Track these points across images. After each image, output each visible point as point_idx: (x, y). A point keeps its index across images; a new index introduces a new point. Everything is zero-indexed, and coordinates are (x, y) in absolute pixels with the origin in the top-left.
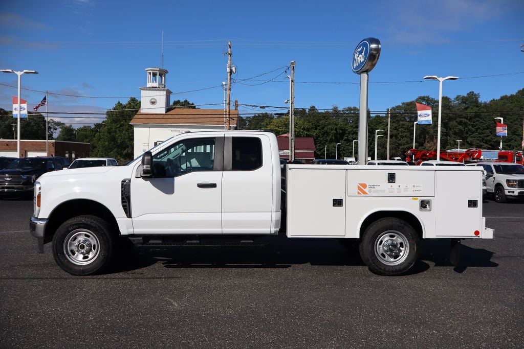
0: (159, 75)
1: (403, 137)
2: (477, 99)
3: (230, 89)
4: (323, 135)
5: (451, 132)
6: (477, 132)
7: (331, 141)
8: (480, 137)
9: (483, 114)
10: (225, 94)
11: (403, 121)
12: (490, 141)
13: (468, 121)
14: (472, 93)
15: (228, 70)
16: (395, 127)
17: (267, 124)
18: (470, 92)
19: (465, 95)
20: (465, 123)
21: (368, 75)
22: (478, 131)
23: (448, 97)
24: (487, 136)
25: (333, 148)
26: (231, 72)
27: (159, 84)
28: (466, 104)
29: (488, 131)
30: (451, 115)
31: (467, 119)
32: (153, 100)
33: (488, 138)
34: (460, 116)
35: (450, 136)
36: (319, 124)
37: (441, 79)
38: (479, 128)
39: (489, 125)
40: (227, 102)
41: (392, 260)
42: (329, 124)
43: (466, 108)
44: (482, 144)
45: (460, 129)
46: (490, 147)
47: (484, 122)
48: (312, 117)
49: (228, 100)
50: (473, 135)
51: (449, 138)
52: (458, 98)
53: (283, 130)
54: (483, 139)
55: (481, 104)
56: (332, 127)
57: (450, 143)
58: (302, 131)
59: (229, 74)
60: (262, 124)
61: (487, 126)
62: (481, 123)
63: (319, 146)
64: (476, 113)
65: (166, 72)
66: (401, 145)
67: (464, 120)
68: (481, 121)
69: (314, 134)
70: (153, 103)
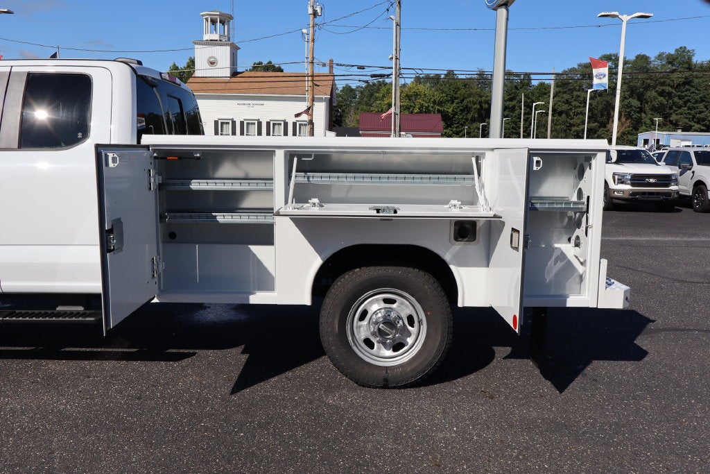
0: (220, 22)
1: (578, 114)
2: (690, 59)
3: (313, 40)
4: (462, 111)
5: (647, 107)
6: (685, 106)
7: (473, 120)
8: (690, 114)
9: (696, 81)
10: (307, 47)
11: (579, 91)
12: (704, 119)
13: (673, 91)
14: (683, 49)
15: (310, 11)
16: (567, 100)
17: (384, 96)
18: (681, 48)
19: (673, 52)
20: (670, 94)
21: (507, 10)
22: (688, 105)
23: (647, 55)
24: (700, 113)
25: (476, 130)
26: (315, 14)
27: (220, 36)
28: (673, 65)
29: (701, 106)
30: (649, 81)
31: (672, 87)
32: (212, 60)
33: (702, 116)
34: (663, 84)
35: (645, 113)
36: (456, 96)
37: (625, 18)
38: (689, 101)
39: (704, 97)
40: (310, 60)
41: (389, 353)
42: (470, 95)
43: (673, 71)
44: (692, 124)
45: (661, 104)
46: (704, 128)
47: (697, 92)
48: (448, 85)
49: (310, 57)
50: (680, 111)
51: (643, 115)
52: (660, 57)
53: (406, 104)
54: (694, 117)
55: (695, 65)
56: (475, 100)
57: (645, 123)
58: (432, 105)
59: (312, 17)
60: (377, 95)
61: (700, 98)
62: (693, 92)
63: (456, 127)
64: (686, 78)
65: (231, 18)
66: (574, 126)
67: (668, 89)
68: (693, 90)
69: (450, 110)
70: (212, 63)
